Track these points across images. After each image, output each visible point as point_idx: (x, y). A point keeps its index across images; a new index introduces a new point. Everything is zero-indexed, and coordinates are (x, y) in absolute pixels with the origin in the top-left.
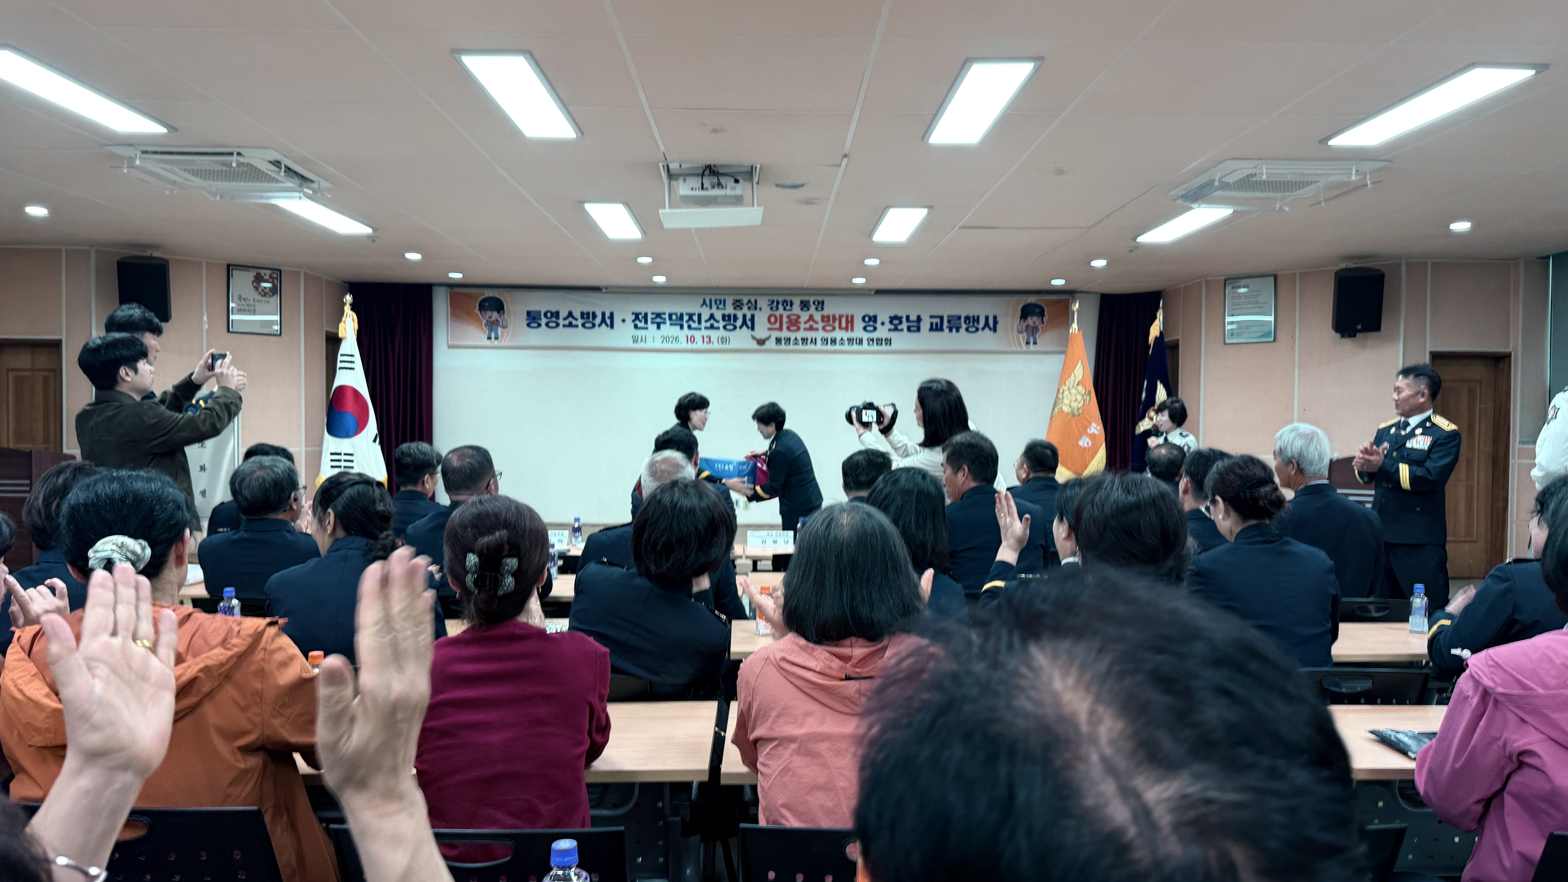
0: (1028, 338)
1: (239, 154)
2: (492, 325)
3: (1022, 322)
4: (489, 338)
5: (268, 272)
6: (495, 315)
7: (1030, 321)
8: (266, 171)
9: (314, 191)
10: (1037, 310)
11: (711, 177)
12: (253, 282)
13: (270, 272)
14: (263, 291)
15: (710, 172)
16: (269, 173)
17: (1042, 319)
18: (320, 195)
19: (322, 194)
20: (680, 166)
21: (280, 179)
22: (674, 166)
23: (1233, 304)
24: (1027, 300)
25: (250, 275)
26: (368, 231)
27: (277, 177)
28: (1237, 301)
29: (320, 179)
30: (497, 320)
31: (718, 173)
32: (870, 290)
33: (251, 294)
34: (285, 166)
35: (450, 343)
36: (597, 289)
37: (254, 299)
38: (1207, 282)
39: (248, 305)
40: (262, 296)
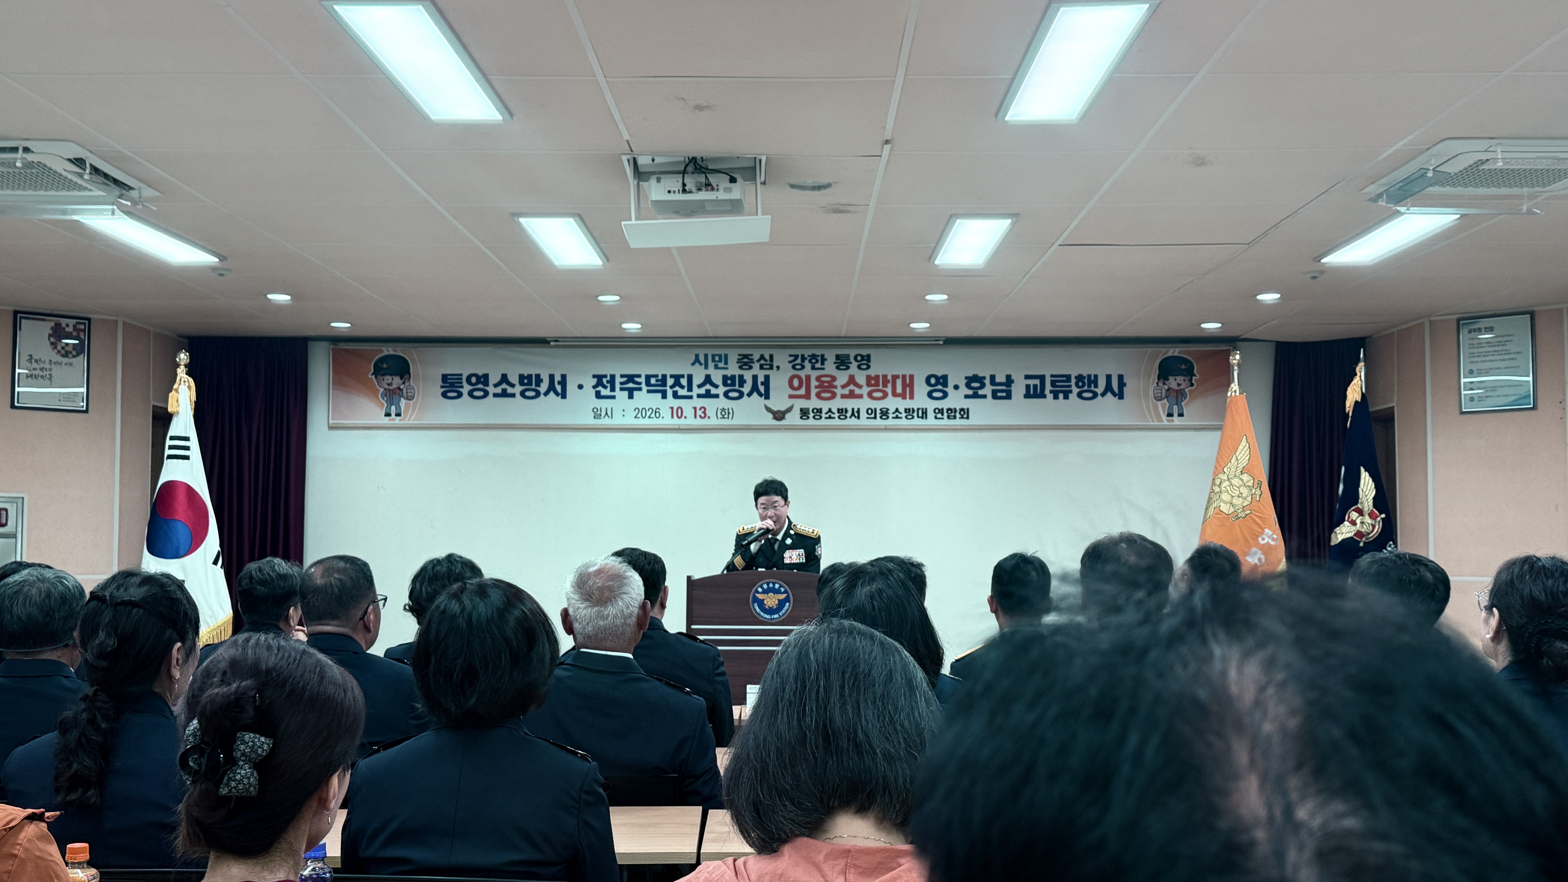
0: (1170, 408)
1: (26, 150)
2: (392, 396)
3: (1161, 384)
4: (388, 415)
5: (72, 322)
6: (397, 381)
7: (1173, 382)
8: (64, 173)
9: (134, 202)
10: (1183, 367)
11: (696, 175)
12: (50, 336)
13: (74, 321)
14: (63, 348)
15: (696, 168)
16: (70, 176)
17: (1191, 380)
18: (140, 207)
19: (143, 206)
20: (653, 160)
21: (84, 184)
22: (643, 161)
23: (1472, 355)
24: (1167, 352)
25: (47, 327)
26: (212, 260)
27: (80, 181)
28: (1475, 351)
29: (142, 185)
30: (399, 388)
31: (707, 169)
32: (937, 339)
33: (46, 352)
34: (91, 165)
35: (331, 422)
36: (542, 342)
37: (50, 361)
38: (1431, 322)
39: (42, 369)
40: (63, 356)
